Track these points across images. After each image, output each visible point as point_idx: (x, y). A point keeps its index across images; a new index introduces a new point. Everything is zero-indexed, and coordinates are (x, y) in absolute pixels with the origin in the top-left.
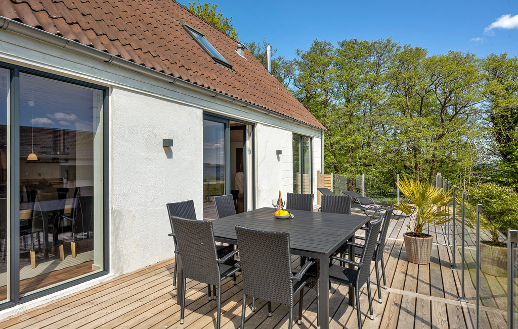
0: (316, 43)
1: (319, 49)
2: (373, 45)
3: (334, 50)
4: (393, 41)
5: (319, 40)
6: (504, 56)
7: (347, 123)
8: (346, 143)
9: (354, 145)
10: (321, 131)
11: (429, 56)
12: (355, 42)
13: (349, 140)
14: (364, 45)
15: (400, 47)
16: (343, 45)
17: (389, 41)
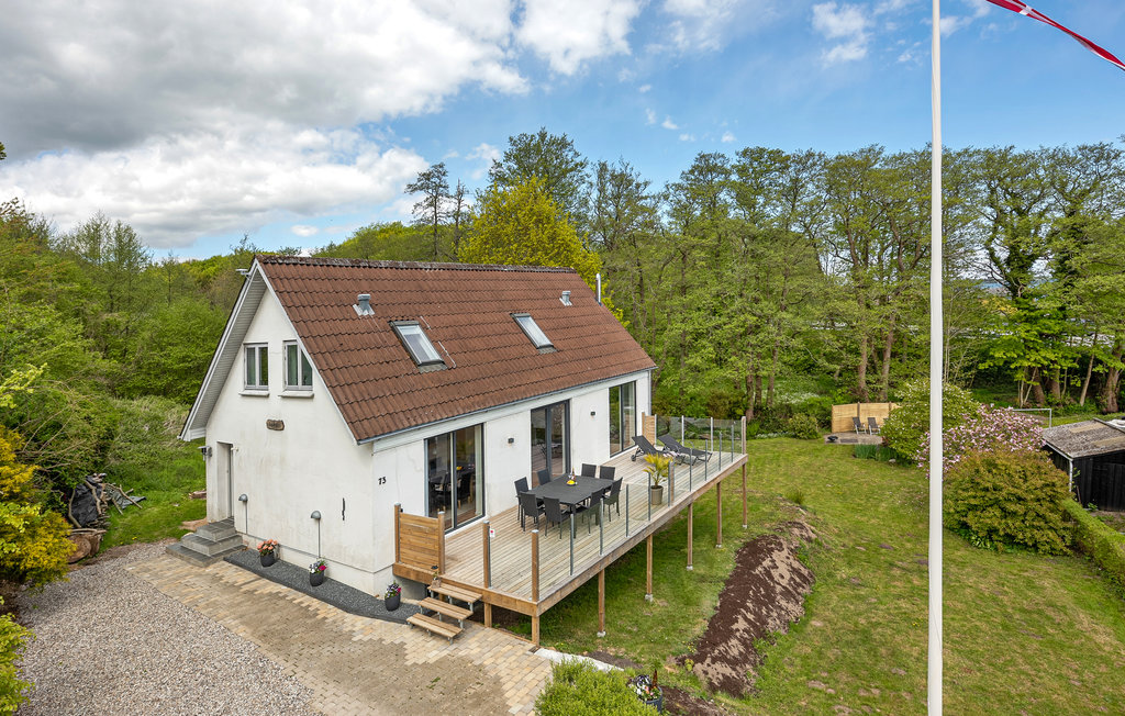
0: (701, 157)
5: (705, 153)
12: (763, 151)
16: (744, 156)
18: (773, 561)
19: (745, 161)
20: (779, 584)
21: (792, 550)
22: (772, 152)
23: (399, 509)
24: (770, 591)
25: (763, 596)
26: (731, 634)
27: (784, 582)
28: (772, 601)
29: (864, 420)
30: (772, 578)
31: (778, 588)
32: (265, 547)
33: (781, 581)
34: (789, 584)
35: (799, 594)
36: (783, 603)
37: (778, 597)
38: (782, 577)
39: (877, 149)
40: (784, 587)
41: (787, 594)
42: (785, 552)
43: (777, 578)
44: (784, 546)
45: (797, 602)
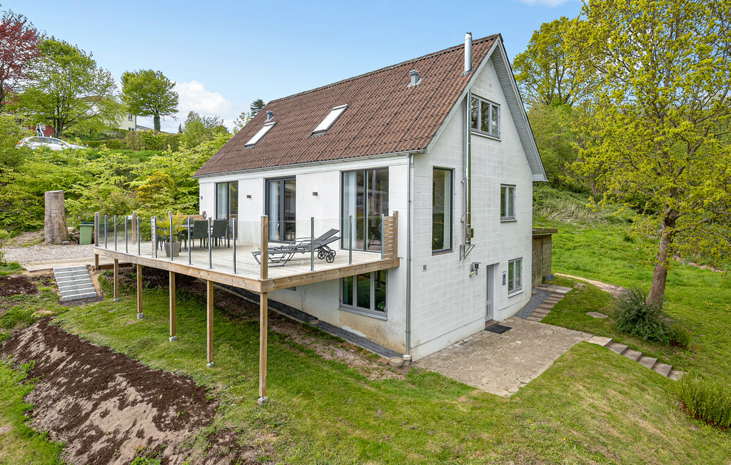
18: (134, 403)
20: (95, 407)
21: (161, 449)
24: (88, 391)
25: (80, 381)
26: (50, 344)
27: (95, 418)
28: (70, 391)
30: (105, 398)
31: (87, 405)
33: (98, 411)
34: (91, 427)
35: (71, 440)
36: (61, 405)
37: (71, 399)
38: (104, 414)
40: (88, 415)
41: (75, 418)
42: (151, 431)
43: (104, 406)
44: (170, 435)
45: (59, 431)
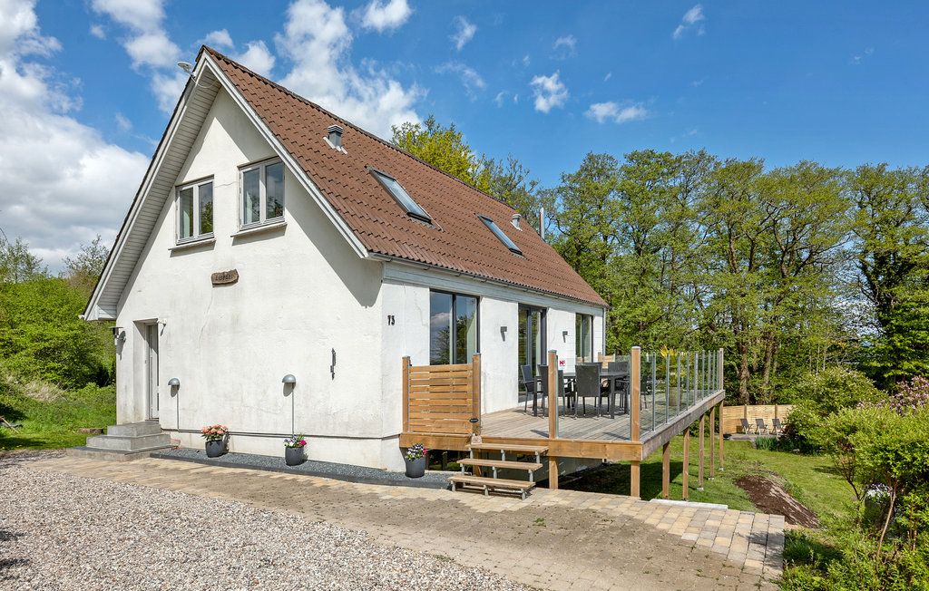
0: (591, 158)
1: (594, 168)
2: (679, 160)
3: (619, 166)
4: (709, 153)
5: (594, 153)
6: (881, 169)
7: (635, 286)
8: (635, 317)
9: (645, 319)
10: (602, 307)
11: (766, 171)
12: (651, 154)
13: (638, 311)
14: (665, 159)
15: (719, 164)
16: (632, 160)
17: (702, 154)
19: (633, 165)
22: (660, 156)
23: (407, 360)
29: (751, 421)
32: (213, 430)
39: (756, 162)
